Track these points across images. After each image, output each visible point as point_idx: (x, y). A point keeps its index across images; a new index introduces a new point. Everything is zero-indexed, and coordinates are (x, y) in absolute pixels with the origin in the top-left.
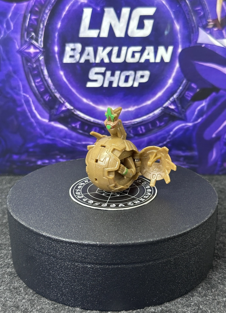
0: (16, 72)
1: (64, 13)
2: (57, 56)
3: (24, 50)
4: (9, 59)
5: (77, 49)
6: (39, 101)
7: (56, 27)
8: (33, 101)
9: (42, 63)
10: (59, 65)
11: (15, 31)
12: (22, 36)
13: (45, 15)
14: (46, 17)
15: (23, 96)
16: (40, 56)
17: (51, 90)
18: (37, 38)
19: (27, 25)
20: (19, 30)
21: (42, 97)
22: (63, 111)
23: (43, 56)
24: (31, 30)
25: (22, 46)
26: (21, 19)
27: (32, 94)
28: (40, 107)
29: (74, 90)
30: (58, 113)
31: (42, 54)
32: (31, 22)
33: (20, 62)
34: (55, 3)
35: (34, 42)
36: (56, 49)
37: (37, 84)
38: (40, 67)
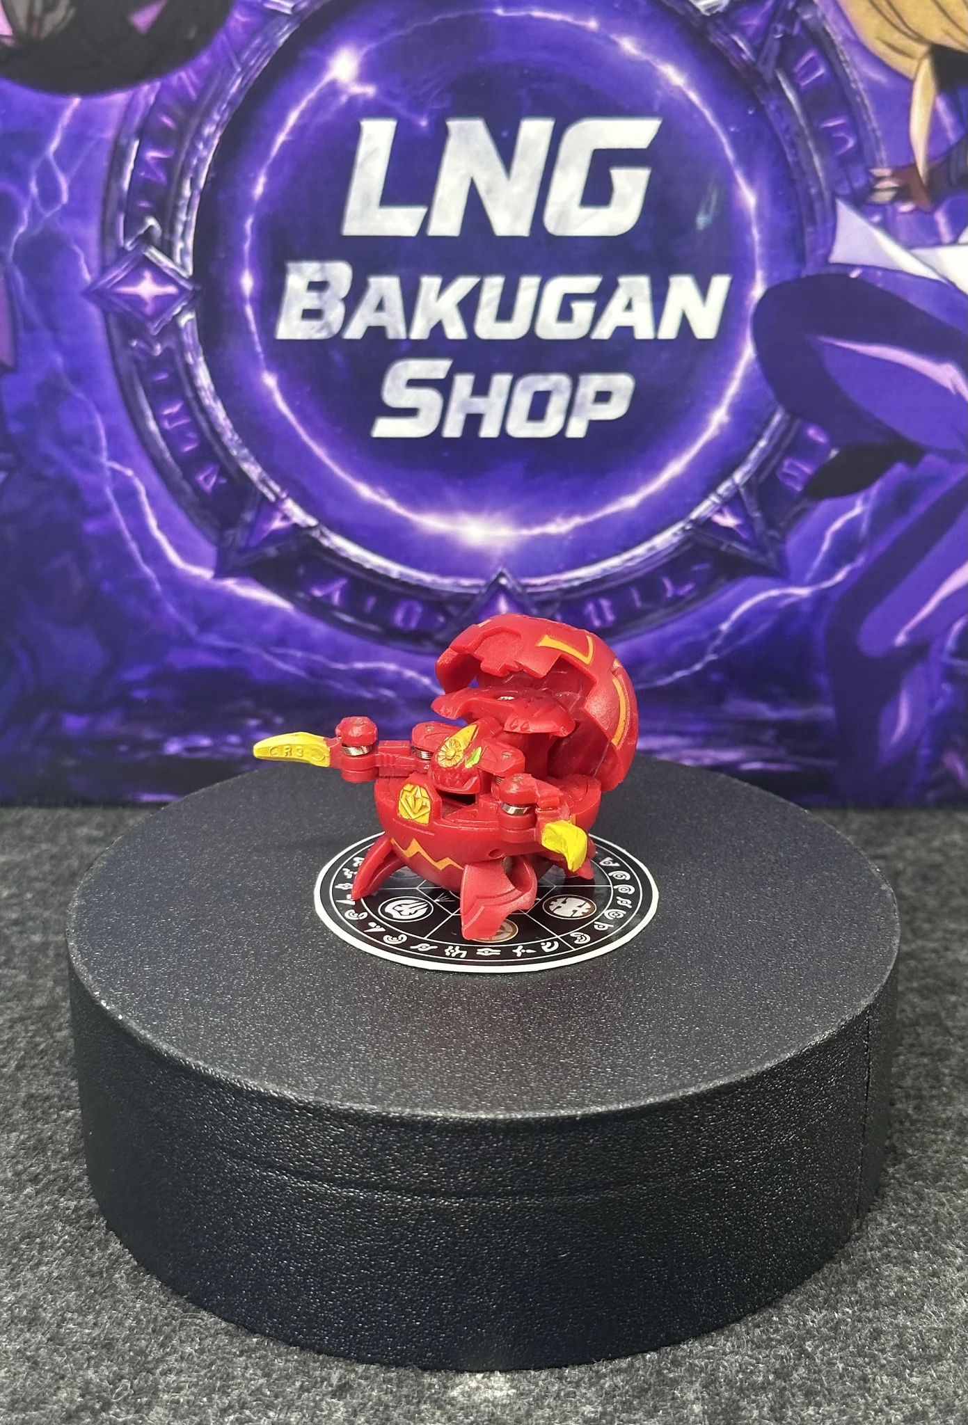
0: (81, 374)
1: (281, 138)
2: (249, 311)
3: (112, 287)
4: (52, 326)
5: (333, 284)
6: (175, 492)
7: (247, 193)
8: (148, 495)
9: (190, 338)
10: (259, 349)
11: (76, 211)
12: (107, 231)
13: (201, 146)
14: (207, 155)
15: (108, 474)
16: (178, 310)
17: (225, 449)
18: (167, 237)
19: (126, 184)
20: (96, 206)
21: (188, 476)
22: (276, 536)
23: (190, 310)
24: (144, 204)
25: (104, 269)
26: (105, 164)
27: (145, 464)
28: (181, 519)
29: (319, 451)
30: (253, 542)
31: (191, 301)
32: (143, 174)
33: (99, 337)
34: (241, 99)
35: (154, 254)
36: (247, 282)
37: (166, 425)
38: (183, 356)
